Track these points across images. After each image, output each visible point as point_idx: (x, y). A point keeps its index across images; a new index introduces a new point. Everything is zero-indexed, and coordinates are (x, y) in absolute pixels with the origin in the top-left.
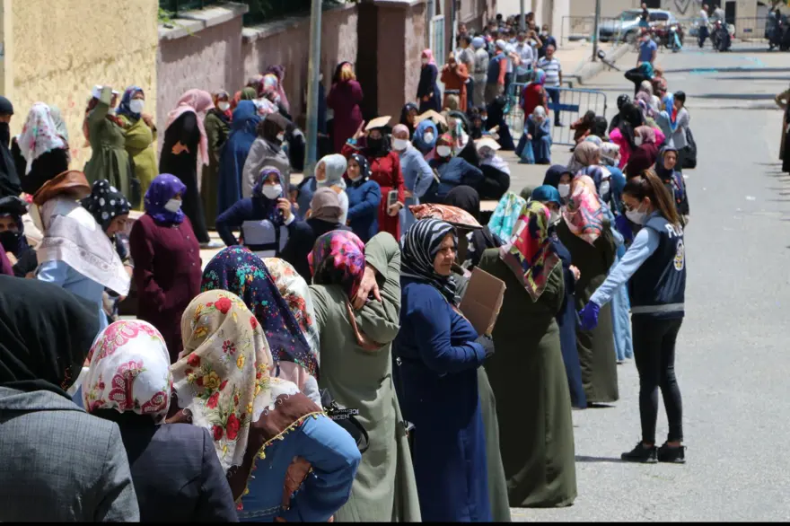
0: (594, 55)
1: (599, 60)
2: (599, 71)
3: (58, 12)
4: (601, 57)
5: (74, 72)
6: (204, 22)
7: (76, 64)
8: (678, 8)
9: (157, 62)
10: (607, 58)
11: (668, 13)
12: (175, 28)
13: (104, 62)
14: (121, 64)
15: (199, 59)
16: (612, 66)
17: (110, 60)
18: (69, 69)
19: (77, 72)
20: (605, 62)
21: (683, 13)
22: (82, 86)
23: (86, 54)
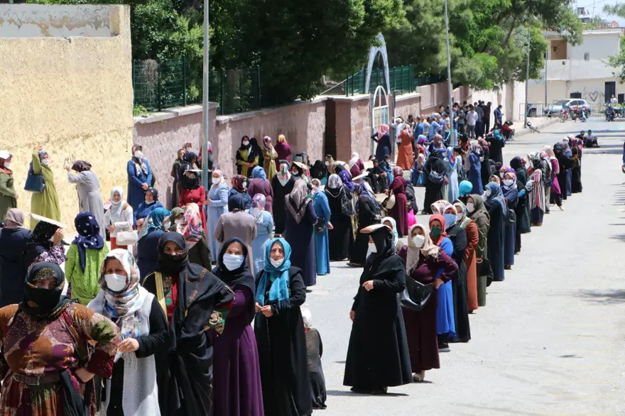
0: (525, 124)
1: (528, 127)
2: (527, 133)
3: (36, 110)
4: (529, 125)
5: (52, 143)
6: (177, 113)
7: (53, 139)
8: (592, 98)
9: (134, 136)
10: (532, 126)
11: (584, 101)
12: (149, 117)
13: (81, 137)
14: (98, 138)
15: (175, 134)
16: (536, 131)
17: (87, 136)
18: (47, 142)
19: (55, 144)
20: (531, 128)
21: (594, 101)
22: (59, 151)
23: (63, 133)
